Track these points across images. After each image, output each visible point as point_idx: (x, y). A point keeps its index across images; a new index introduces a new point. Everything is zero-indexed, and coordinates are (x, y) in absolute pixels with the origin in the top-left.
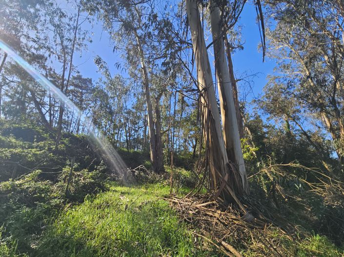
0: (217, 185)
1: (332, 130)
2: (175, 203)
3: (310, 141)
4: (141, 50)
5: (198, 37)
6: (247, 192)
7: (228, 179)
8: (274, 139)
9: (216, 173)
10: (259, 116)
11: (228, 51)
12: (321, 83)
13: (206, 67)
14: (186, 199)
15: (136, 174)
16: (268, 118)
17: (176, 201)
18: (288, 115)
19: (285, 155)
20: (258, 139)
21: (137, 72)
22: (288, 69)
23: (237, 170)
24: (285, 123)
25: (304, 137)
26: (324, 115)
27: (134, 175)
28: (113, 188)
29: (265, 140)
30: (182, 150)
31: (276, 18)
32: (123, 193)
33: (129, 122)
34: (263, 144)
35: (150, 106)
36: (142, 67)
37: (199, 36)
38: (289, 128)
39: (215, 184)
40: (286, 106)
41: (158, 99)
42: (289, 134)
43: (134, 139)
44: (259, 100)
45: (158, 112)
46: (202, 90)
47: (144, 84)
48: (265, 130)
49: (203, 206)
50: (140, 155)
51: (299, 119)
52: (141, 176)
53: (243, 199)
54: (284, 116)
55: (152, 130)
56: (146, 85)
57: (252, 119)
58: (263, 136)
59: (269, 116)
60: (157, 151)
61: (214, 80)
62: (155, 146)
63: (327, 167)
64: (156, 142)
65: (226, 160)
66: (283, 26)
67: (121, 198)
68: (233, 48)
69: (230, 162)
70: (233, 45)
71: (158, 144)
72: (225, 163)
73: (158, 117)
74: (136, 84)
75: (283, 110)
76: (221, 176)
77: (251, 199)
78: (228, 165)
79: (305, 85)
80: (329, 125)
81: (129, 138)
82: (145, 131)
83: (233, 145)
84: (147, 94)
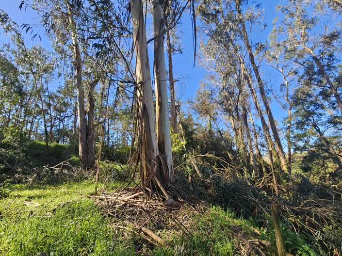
0: (146, 176)
1: (235, 129)
2: (101, 200)
3: (222, 137)
4: (73, 21)
5: (139, 28)
6: (171, 180)
7: (157, 169)
8: (200, 135)
9: (146, 165)
10: (191, 115)
11: (170, 52)
12: (231, 94)
13: (145, 61)
14: (115, 193)
15: (56, 172)
16: (198, 118)
17: (104, 197)
18: (210, 116)
19: (206, 148)
20: (189, 135)
21: (66, 48)
22: (213, 79)
23: (165, 161)
24: (209, 122)
25: (219, 133)
26: (231, 118)
27: (53, 174)
28: (16, 193)
29: (194, 136)
30: (120, 144)
31: (208, 35)
32: (30, 198)
33: (52, 109)
34: (192, 139)
35: (82, 92)
36: (74, 44)
37: (141, 28)
38: (211, 126)
39: (145, 175)
40: (209, 109)
41: (93, 85)
42: (210, 131)
43: (58, 130)
44: (192, 101)
45: (92, 100)
46: (139, 83)
47: (75, 65)
48: (195, 127)
49: (131, 198)
50: (65, 150)
51: (217, 120)
52: (64, 174)
53: (168, 186)
54: (208, 117)
55: (83, 120)
56: (78, 66)
57: (186, 117)
58: (192, 133)
59: (198, 115)
60: (87, 145)
61: (152, 75)
62: (86, 140)
63: (230, 157)
64: (87, 134)
65: (157, 152)
66: (212, 43)
67: (27, 203)
68: (174, 50)
69: (160, 155)
70: (174, 48)
71: (90, 137)
72: (155, 156)
73: (92, 106)
74: (63, 62)
75: (207, 112)
76: (150, 167)
77: (174, 185)
78: (158, 157)
79: (222, 94)
80: (233, 126)
81: (51, 129)
82: (75, 122)
83: (163, 138)
84: (79, 77)
